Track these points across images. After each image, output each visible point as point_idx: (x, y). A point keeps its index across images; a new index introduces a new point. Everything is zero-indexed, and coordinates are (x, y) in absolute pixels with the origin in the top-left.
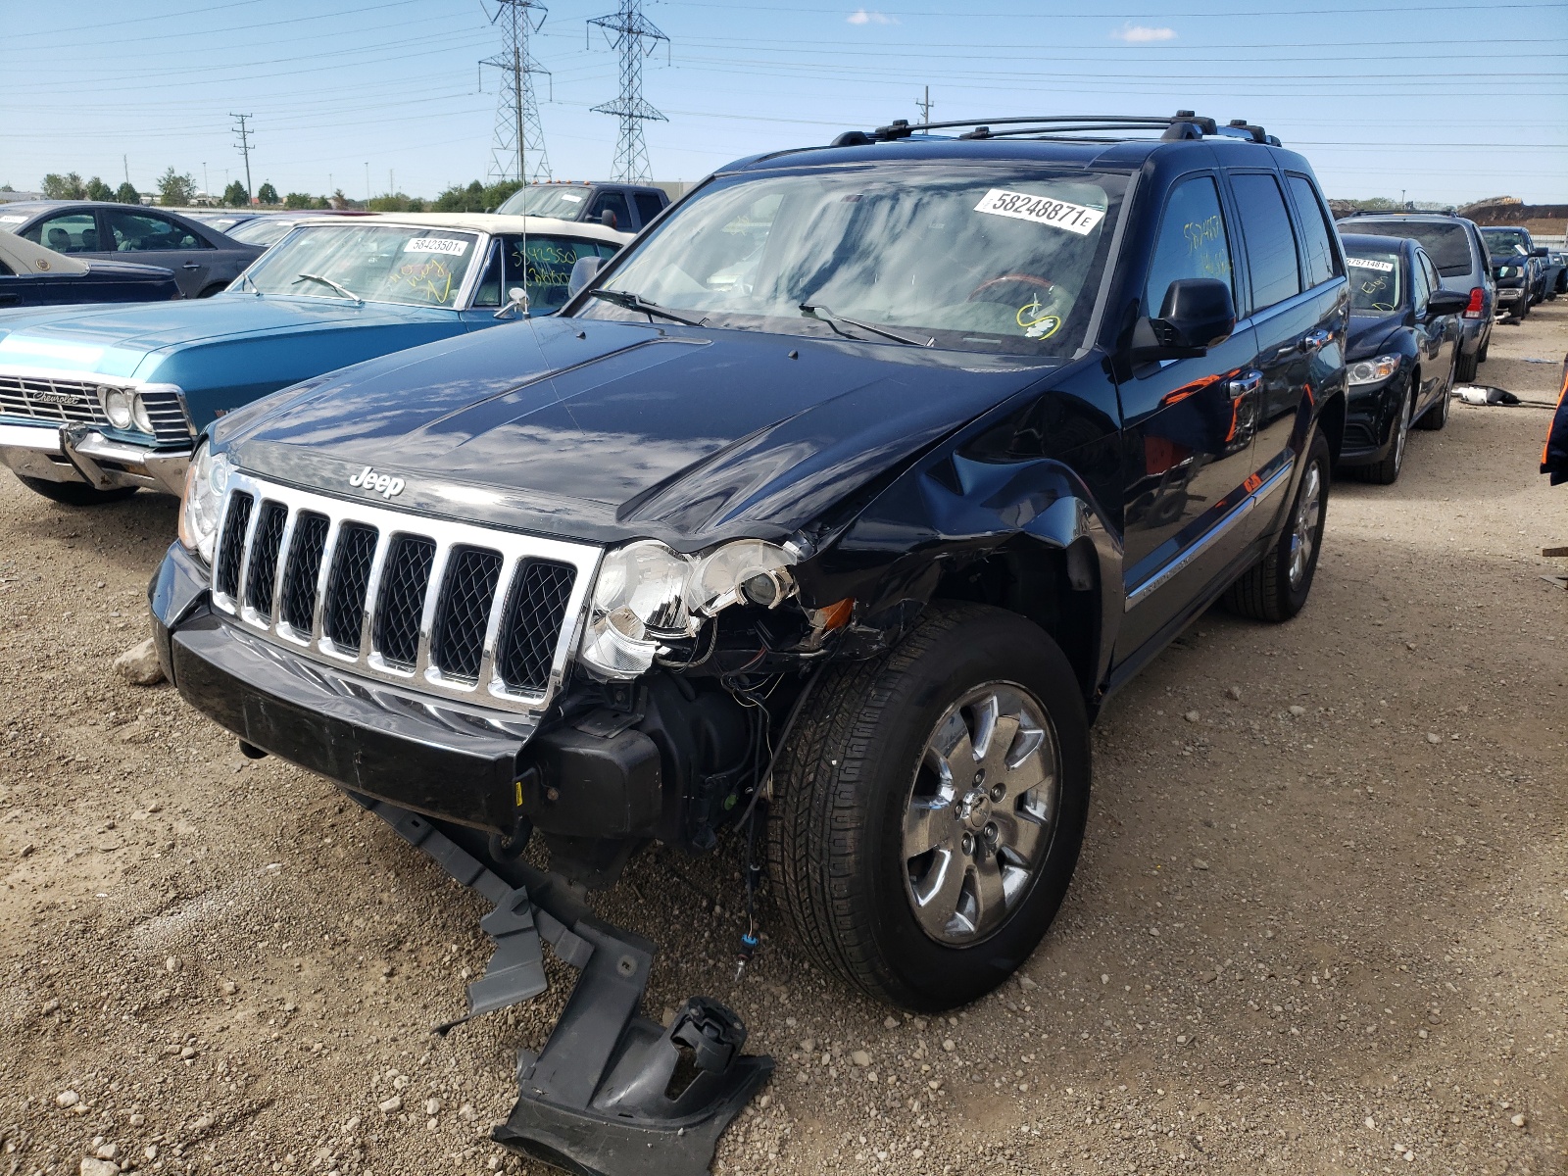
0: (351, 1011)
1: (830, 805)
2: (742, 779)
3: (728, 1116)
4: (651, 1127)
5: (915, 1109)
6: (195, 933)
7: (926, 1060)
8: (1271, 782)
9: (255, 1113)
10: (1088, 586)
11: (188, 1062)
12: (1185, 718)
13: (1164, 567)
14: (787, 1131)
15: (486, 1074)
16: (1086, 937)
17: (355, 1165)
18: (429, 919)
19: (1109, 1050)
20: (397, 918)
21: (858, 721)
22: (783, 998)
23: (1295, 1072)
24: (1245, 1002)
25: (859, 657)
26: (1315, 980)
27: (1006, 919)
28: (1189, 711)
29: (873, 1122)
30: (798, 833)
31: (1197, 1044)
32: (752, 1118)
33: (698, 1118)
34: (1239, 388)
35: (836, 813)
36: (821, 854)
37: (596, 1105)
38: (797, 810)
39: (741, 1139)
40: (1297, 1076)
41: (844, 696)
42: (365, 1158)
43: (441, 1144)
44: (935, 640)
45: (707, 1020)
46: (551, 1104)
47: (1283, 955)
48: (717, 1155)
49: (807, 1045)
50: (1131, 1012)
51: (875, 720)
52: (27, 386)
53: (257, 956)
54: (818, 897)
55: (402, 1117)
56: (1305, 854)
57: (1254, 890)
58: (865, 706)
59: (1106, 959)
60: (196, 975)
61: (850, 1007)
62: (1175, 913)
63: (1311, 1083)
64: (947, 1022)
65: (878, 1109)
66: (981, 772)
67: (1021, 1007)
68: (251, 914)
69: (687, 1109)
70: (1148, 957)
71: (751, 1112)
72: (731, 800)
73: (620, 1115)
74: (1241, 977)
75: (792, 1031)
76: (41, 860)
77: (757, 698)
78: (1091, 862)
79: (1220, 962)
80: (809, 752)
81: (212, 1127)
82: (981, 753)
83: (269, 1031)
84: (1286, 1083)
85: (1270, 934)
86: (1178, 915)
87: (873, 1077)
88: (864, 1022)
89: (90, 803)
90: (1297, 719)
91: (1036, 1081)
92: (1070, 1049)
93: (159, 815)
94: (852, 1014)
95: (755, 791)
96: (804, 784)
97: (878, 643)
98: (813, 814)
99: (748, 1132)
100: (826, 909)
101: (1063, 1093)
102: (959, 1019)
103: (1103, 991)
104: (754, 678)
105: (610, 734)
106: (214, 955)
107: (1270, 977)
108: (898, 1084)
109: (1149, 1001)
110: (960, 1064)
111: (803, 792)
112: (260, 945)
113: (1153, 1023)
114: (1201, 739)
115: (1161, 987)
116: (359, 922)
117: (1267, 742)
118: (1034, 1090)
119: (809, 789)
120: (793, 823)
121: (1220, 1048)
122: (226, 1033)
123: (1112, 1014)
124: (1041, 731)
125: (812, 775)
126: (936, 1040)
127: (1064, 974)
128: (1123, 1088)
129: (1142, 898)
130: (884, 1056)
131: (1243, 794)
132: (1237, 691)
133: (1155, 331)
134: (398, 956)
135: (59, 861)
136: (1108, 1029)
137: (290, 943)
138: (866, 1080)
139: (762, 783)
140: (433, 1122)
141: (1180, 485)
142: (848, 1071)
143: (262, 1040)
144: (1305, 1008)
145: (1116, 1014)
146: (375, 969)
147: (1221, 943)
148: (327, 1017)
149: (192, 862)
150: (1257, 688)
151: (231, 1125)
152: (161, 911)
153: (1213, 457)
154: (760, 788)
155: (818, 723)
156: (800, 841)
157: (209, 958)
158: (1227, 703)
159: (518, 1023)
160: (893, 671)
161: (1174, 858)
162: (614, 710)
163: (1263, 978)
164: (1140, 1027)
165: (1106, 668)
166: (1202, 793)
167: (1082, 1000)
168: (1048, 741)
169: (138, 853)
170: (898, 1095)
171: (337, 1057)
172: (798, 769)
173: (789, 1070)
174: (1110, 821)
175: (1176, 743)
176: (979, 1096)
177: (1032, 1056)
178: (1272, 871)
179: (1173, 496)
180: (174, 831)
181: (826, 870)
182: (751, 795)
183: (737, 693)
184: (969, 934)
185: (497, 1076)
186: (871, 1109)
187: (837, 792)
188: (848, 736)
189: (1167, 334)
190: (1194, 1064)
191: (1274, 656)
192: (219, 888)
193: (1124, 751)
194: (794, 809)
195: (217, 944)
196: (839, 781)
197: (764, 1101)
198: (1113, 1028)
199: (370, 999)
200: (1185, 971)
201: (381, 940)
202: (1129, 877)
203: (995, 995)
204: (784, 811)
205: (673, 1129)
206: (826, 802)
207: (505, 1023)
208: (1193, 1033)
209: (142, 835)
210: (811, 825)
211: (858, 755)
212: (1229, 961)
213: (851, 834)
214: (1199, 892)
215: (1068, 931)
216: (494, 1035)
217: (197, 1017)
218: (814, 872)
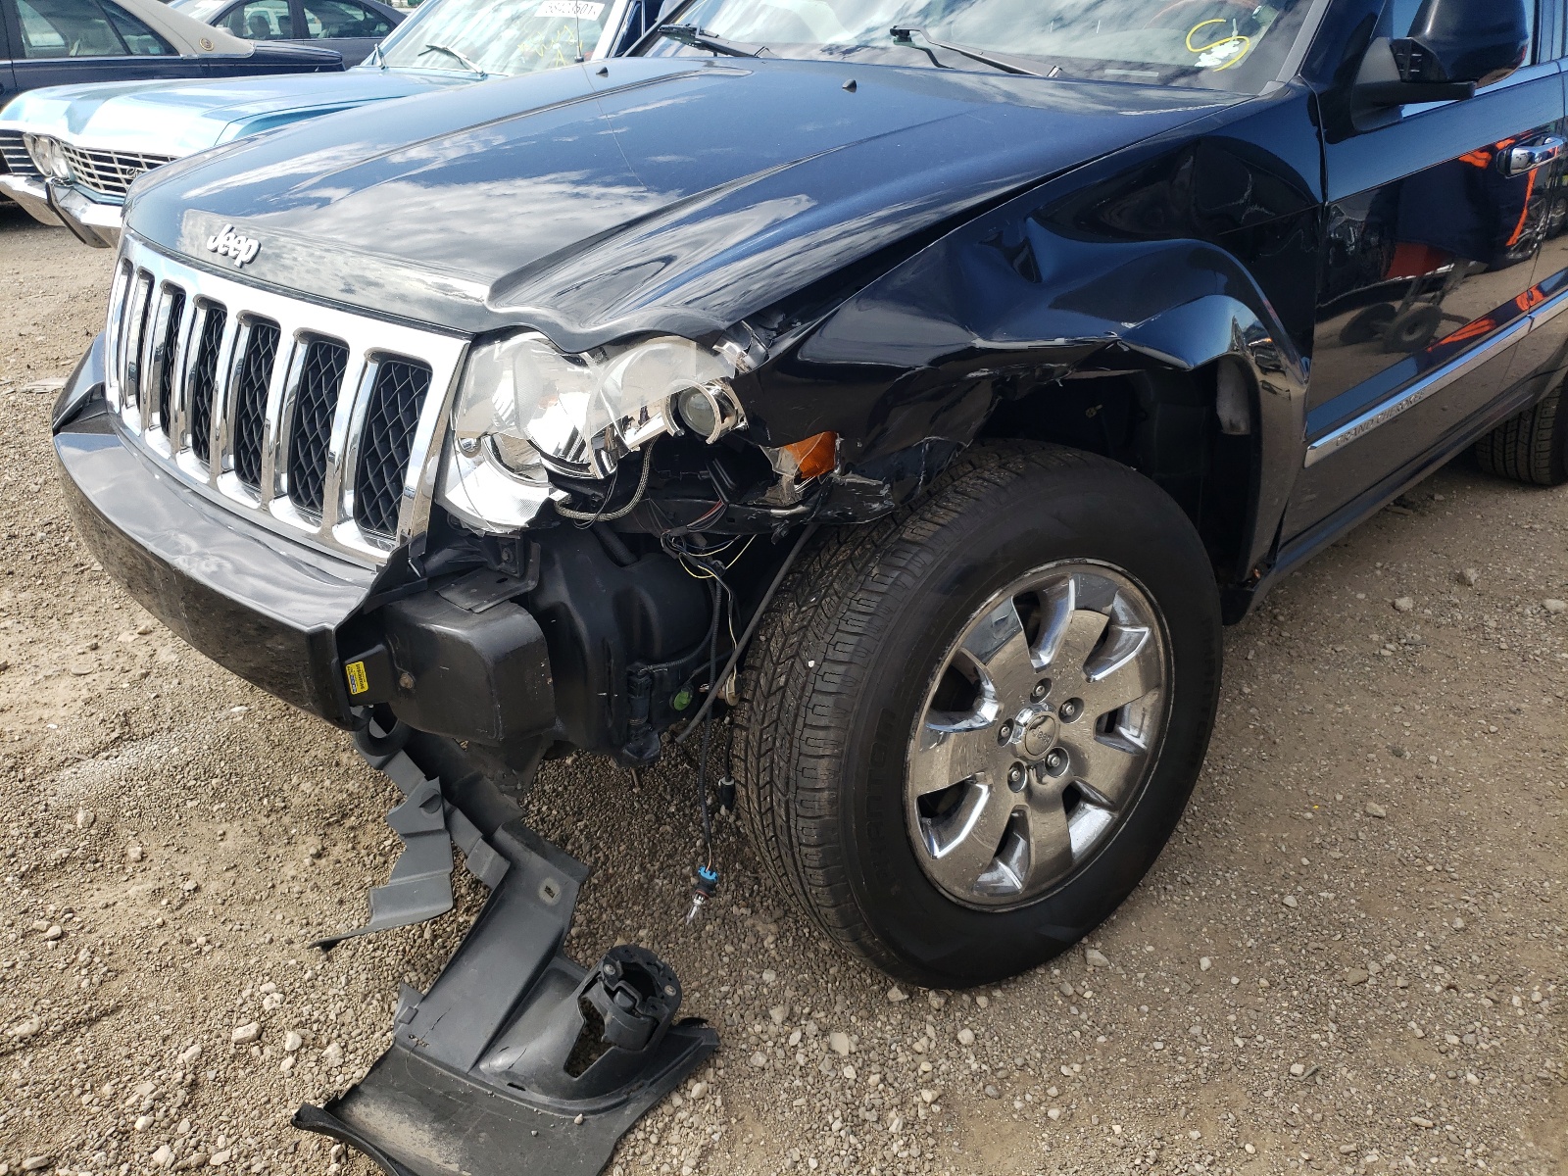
0: (258, 897)
1: (800, 721)
2: (697, 671)
3: (644, 1105)
4: (545, 1107)
5: (893, 1129)
6: (123, 783)
7: (929, 1056)
8: (1500, 699)
9: (92, 1022)
10: (1243, 428)
11: (50, 944)
12: (1393, 605)
13: (1373, 407)
14: (716, 1137)
15: (375, 1002)
16: (1192, 899)
17: (173, 1111)
18: (384, 790)
19: (1188, 1071)
20: (349, 786)
21: (848, 610)
22: (769, 940)
23: (1461, 1144)
24: (1403, 1023)
25: (853, 518)
26: (1516, 1001)
27: (1070, 876)
28: (1402, 596)
29: (832, 1139)
30: (763, 752)
31: (1319, 1080)
32: (678, 1109)
33: (603, 1105)
34: (1525, 159)
35: (807, 733)
36: (787, 783)
37: (483, 1066)
38: (763, 723)
39: (654, 1139)
40: (1461, 1151)
41: (838, 573)
42: (190, 1101)
43: (288, 1093)
44: (977, 499)
45: (621, 984)
46: (429, 1059)
47: (1474, 957)
48: (615, 1160)
49: (778, 1014)
50: (1232, 1018)
51: (871, 610)
52: (120, 161)
53: (181, 817)
54: (784, 838)
55: (255, 1050)
56: (1534, 808)
57: (1448, 854)
58: (860, 589)
59: (1214, 934)
60: (107, 834)
61: (851, 963)
62: (1326, 877)
63: (1481, 1164)
64: (974, 1000)
65: (844, 1120)
66: (1045, 683)
67: (1080, 990)
68: (191, 765)
69: (592, 1090)
70: (1274, 937)
71: (677, 1100)
72: (682, 699)
73: (511, 1085)
74: (1406, 984)
75: (765, 991)
76: (10, 680)
77: (715, 568)
78: (1223, 792)
79: (1377, 957)
80: (784, 644)
81: (35, 1035)
82: (1046, 658)
83: (157, 914)
84: (1444, 1160)
85: (1460, 923)
86: (1329, 881)
87: (849, 1072)
88: (864, 988)
89: (84, 618)
90: (1554, 617)
91: (1074, 1106)
92: (1132, 1063)
93: (147, 638)
94: (852, 972)
95: (711, 688)
96: (774, 688)
97: (881, 500)
98: (781, 730)
99: (667, 1128)
100: (793, 855)
101: (1106, 1131)
102: (991, 999)
103: (1198, 982)
104: (713, 540)
105: (477, 606)
106: (135, 811)
107: (1448, 988)
108: (881, 1086)
109: (1261, 1004)
110: (975, 1066)
111: (772, 698)
112: (190, 804)
113: (1260, 1038)
114: (1410, 635)
115: (1283, 985)
116: (306, 786)
117: (1504, 646)
118: (1068, 1119)
119: (779, 695)
120: (757, 738)
121: (1353, 1090)
122: (109, 910)
123: (1205, 1017)
124: (1146, 629)
125: (783, 679)
126: (949, 1028)
127: (1151, 948)
128: (1195, 1134)
129: (1284, 849)
130: (876, 1041)
131: (1455, 714)
132: (1472, 574)
133: (1395, 56)
134: (336, 833)
135: (27, 681)
136: (1194, 1039)
137: (223, 805)
138: (840, 1074)
139: (721, 680)
140: (290, 1060)
141: (1434, 297)
142: (820, 1058)
143: (144, 924)
144: (1494, 1043)
145: (1209, 1017)
146: (304, 847)
147: (1384, 928)
148: (227, 904)
149: (157, 696)
150: (1503, 571)
151: (56, 1036)
152: (98, 752)
153: (1485, 266)
154: (717, 686)
155: (800, 607)
156: (765, 762)
157: (128, 814)
158: (1455, 588)
159: (435, 937)
160: (908, 541)
161: (1339, 797)
162: (499, 571)
163: (1438, 989)
164: (1240, 1042)
165: (1268, 542)
166: (1398, 709)
167: (1167, 990)
168: (1156, 642)
169: (108, 681)
170: (878, 1102)
171: (218, 955)
172: (768, 666)
173: (744, 1046)
174: (1262, 737)
175: (1375, 637)
176: (989, 1118)
177: (1077, 1068)
178: (1479, 829)
179: (1423, 312)
180: (155, 658)
181: (792, 805)
182: (706, 694)
183: (683, 558)
184: (1014, 892)
185: (386, 1007)
186: (835, 1119)
187: (811, 705)
188: (832, 628)
189: (1414, 63)
190: (1310, 1111)
191: (1535, 530)
192: (170, 730)
193: (1301, 644)
194: (760, 717)
195: (142, 799)
196: (814, 691)
197: (696, 1089)
198: (1201, 1039)
199: (285, 885)
200: (1323, 964)
201: (324, 811)
202: (1271, 818)
203: (1048, 970)
204: (749, 720)
205: (570, 1113)
206: (796, 716)
207: (421, 936)
208: (1317, 1060)
209: (121, 660)
210: (778, 744)
211: (841, 657)
212: (1391, 957)
213: (824, 762)
214: (1365, 848)
215: (1169, 887)
216: (404, 950)
217: (87, 886)
218: (779, 805)
